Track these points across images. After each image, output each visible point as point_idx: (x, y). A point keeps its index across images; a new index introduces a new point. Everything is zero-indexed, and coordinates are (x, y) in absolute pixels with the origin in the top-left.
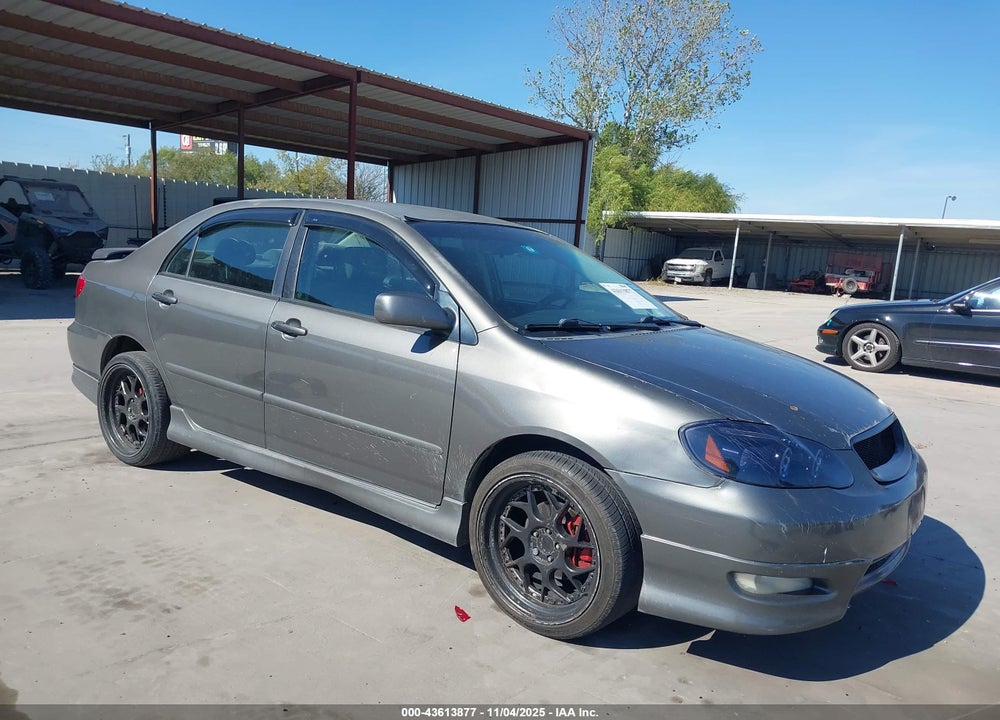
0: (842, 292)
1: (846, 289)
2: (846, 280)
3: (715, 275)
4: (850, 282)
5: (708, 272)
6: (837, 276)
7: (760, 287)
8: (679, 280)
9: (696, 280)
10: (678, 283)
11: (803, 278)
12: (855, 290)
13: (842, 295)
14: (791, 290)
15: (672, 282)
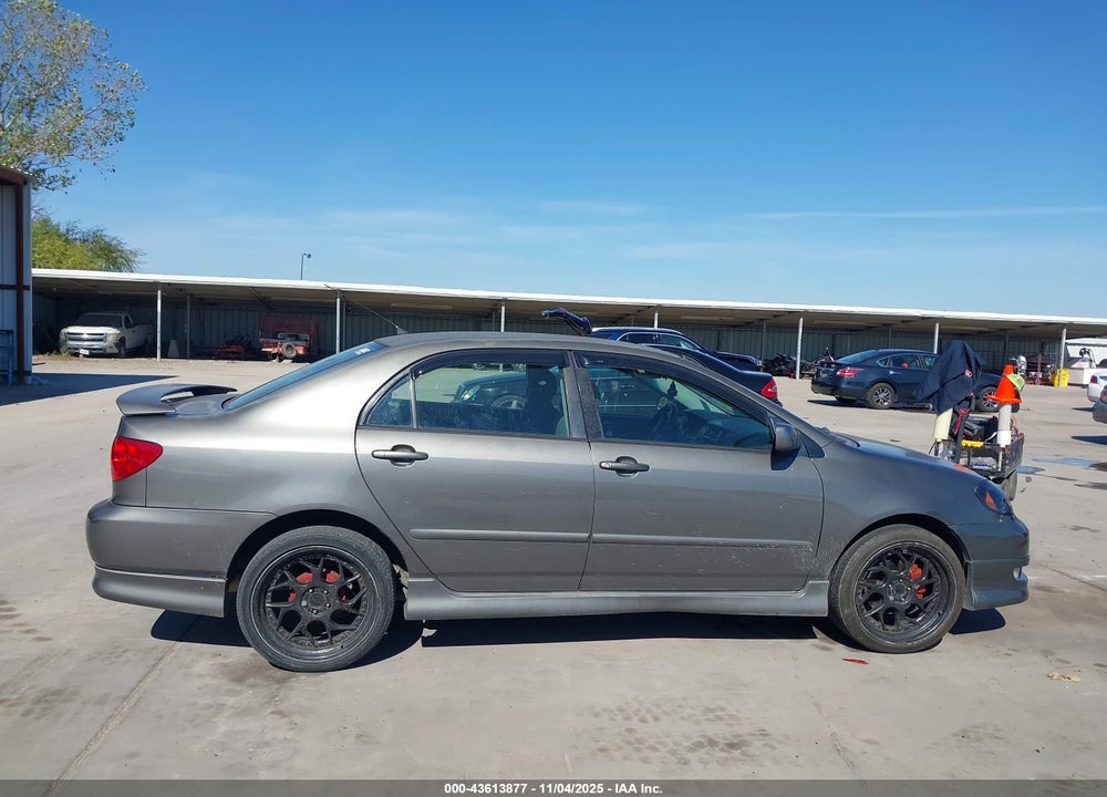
0: (281, 357)
1: (286, 353)
2: (285, 345)
3: (128, 344)
4: (289, 346)
5: (121, 342)
6: (271, 340)
7: (183, 356)
8: (87, 353)
9: (108, 351)
10: (85, 356)
11: (229, 344)
12: (294, 355)
13: (281, 361)
14: (219, 357)
15: (77, 355)
